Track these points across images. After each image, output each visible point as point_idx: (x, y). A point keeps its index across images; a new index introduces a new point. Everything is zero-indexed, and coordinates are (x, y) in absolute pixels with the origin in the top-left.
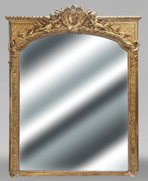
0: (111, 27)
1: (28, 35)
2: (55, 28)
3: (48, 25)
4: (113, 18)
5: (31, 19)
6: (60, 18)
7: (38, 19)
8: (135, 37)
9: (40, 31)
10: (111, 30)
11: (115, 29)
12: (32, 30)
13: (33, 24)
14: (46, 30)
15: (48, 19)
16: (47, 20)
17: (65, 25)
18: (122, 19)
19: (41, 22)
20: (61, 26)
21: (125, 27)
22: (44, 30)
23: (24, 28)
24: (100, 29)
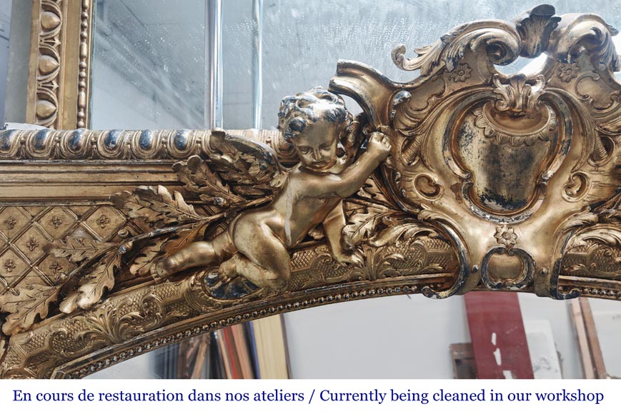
1: (54, 309)
2: (325, 241)
3: (262, 218)
5: (97, 156)
6: (379, 144)
7: (161, 154)
9: (178, 274)
12: (98, 259)
13: (118, 203)
14: (238, 265)
15: (256, 152)
16: (254, 171)
17: (427, 212)
19: (191, 186)
20: (381, 228)
22: (216, 261)
23: (32, 244)
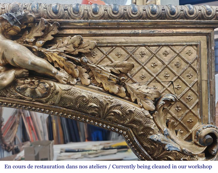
0: (85, 59)
4: (95, 12)
8: (199, 105)
10: (86, 76)
11: (106, 69)
18: (140, 17)
21: (155, 60)
24: (19, 72)
